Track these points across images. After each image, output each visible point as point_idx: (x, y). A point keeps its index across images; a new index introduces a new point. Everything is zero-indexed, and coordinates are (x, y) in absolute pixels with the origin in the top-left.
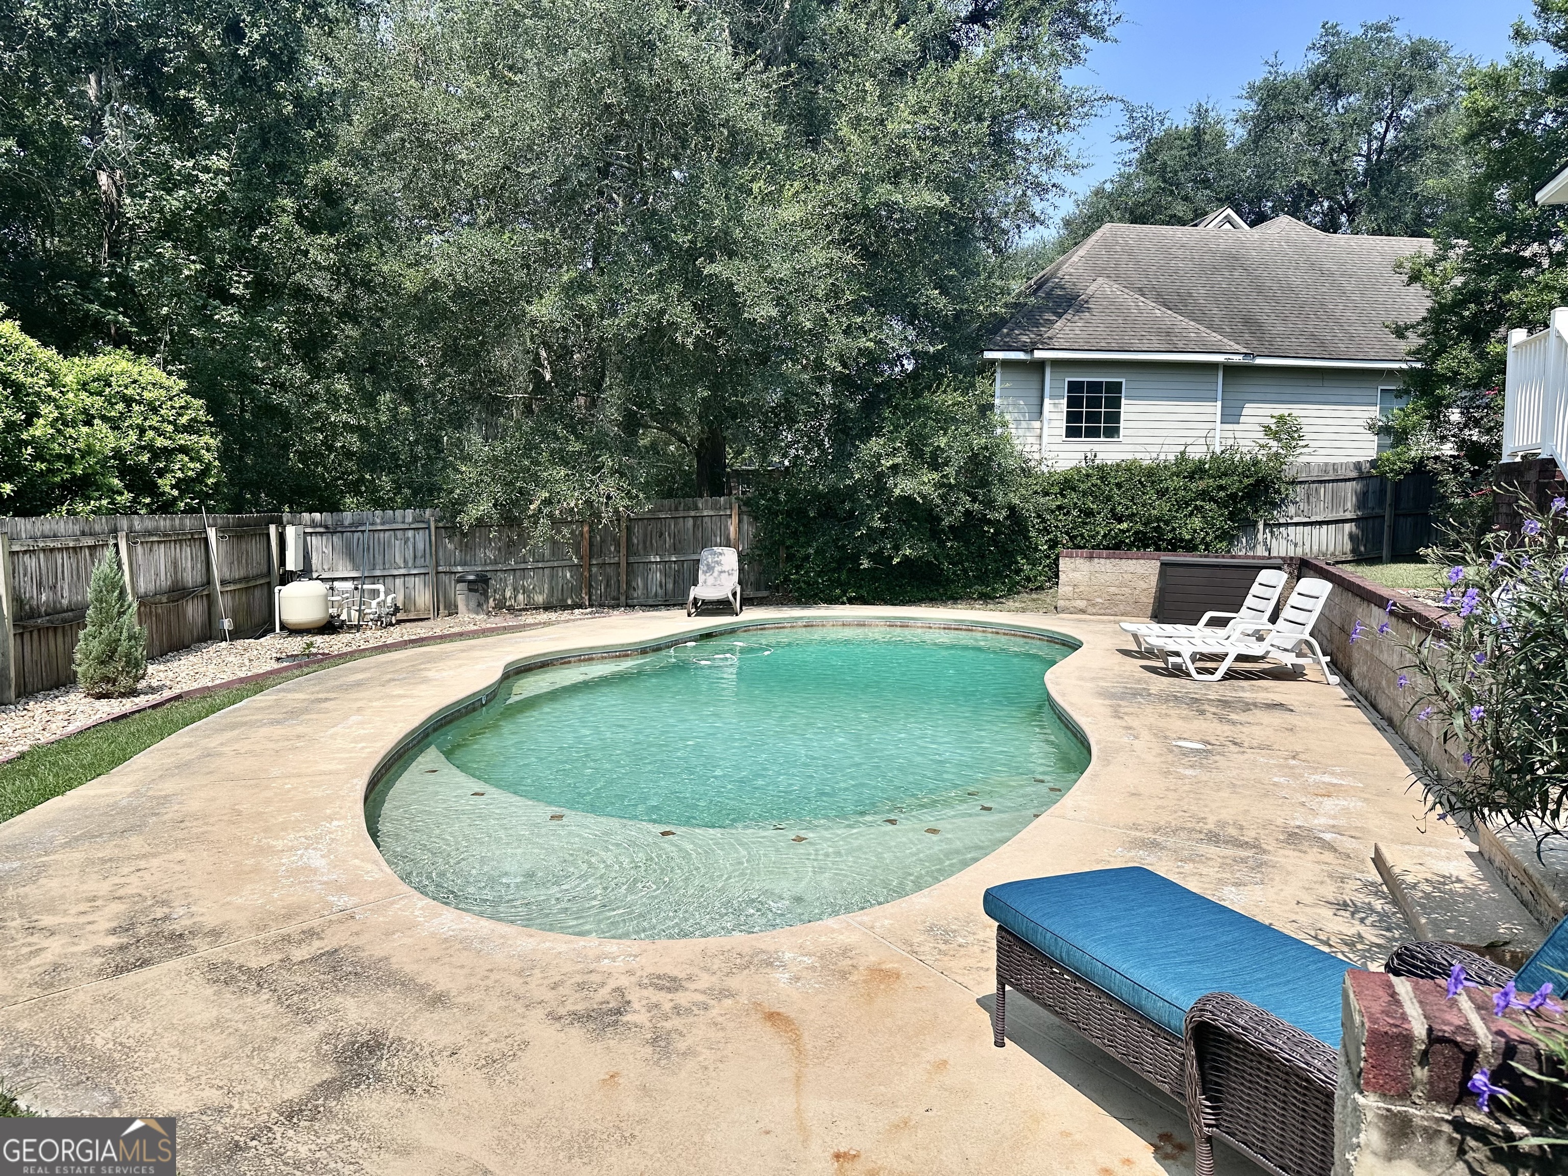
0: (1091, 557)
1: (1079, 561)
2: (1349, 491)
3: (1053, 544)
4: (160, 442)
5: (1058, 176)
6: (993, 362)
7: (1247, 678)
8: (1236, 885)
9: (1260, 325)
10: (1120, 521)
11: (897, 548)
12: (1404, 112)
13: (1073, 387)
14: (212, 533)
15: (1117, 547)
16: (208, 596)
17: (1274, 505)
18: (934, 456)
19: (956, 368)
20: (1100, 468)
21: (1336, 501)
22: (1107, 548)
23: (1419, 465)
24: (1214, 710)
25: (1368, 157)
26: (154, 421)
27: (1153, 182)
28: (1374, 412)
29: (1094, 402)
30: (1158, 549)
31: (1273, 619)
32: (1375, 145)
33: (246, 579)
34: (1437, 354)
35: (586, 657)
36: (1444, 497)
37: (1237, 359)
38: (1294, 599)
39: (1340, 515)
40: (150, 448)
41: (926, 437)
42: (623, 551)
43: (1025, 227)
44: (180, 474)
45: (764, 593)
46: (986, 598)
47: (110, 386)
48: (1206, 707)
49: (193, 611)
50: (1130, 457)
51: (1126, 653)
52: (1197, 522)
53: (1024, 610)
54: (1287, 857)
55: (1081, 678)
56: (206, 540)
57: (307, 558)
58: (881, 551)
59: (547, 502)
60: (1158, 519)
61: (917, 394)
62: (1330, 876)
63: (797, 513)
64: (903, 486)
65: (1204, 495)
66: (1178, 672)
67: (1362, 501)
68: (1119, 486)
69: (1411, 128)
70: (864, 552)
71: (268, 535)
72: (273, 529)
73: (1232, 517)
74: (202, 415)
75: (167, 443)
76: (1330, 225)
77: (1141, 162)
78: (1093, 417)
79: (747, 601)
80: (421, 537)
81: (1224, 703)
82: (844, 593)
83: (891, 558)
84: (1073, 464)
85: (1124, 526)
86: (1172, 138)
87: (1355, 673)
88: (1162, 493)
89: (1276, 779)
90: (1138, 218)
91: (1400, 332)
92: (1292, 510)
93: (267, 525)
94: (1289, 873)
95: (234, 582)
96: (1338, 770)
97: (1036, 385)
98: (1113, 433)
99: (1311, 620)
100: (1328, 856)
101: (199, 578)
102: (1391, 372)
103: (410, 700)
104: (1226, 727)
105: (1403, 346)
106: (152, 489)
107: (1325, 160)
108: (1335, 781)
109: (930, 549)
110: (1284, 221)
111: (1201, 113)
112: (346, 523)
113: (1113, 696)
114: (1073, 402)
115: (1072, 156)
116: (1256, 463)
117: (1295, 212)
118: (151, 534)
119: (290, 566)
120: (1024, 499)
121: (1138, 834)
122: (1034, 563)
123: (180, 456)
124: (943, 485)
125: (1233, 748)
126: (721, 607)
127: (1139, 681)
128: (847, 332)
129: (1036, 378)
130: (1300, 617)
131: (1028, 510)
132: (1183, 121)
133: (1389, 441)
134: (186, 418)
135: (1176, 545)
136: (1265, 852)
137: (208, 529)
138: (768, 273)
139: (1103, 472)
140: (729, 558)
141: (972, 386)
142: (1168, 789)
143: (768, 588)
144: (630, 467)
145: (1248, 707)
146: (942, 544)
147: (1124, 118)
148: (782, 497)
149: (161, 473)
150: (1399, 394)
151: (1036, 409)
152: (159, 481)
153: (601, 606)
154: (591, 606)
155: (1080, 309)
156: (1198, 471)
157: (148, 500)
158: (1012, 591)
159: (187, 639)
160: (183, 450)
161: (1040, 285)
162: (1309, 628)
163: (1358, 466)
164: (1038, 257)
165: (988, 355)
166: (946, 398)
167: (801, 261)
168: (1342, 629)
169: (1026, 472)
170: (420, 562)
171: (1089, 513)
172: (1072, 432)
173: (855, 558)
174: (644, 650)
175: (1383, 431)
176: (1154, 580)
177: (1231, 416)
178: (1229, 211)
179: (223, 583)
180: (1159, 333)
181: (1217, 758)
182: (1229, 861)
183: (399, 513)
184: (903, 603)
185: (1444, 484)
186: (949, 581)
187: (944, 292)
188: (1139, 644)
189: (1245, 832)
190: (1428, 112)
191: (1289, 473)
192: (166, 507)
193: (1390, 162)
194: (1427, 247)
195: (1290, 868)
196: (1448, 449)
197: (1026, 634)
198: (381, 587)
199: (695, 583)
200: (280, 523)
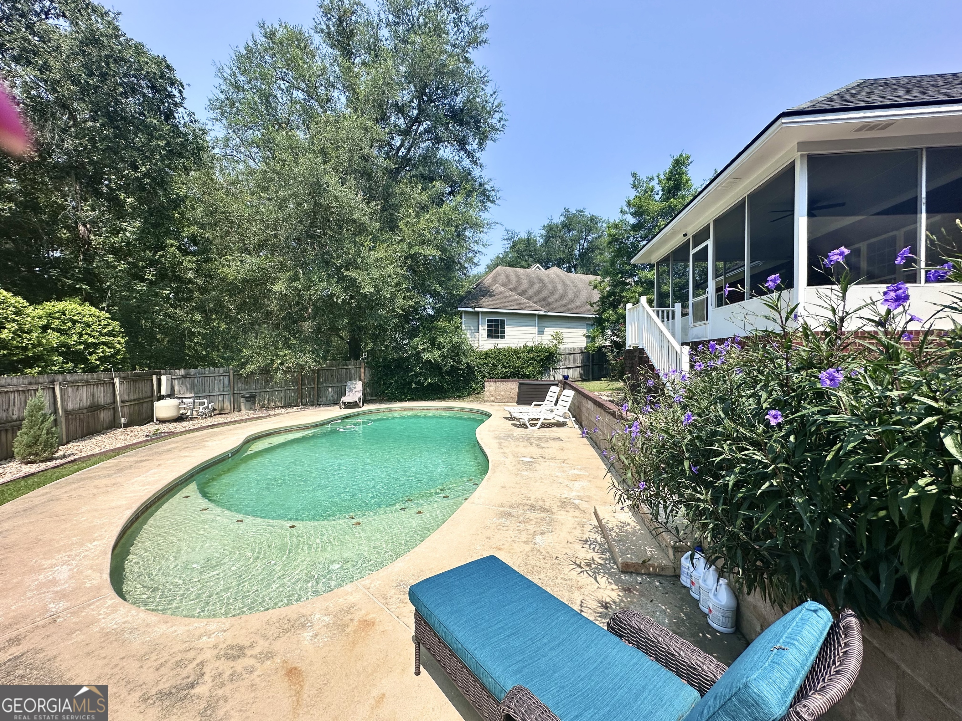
0: (495, 382)
1: (491, 383)
2: (579, 357)
3: (483, 377)
4: (90, 340)
5: (480, 248)
6: (462, 312)
7: (548, 427)
8: (542, 534)
9: (548, 302)
10: (506, 368)
11: (426, 379)
12: (589, 237)
13: (489, 321)
14: (117, 381)
15: (505, 377)
16: (114, 408)
17: (555, 362)
18: (439, 345)
19: (446, 313)
20: (499, 349)
21: (575, 360)
22: (501, 378)
23: (600, 348)
24: (535, 442)
25: (579, 251)
26: (89, 331)
27: (515, 254)
28: (585, 331)
29: (496, 326)
30: (519, 378)
31: (556, 404)
32: (581, 247)
33: (138, 399)
34: (603, 312)
35: (289, 430)
36: (608, 361)
37: (542, 313)
38: (562, 397)
39: (576, 365)
40: (85, 343)
41: (436, 338)
42: (316, 383)
43: (473, 267)
44: (101, 354)
45: (375, 398)
46: (459, 397)
47: (65, 315)
48: (533, 441)
49: (104, 416)
50: (508, 345)
51: (506, 418)
52: (531, 368)
53: (473, 401)
54: (561, 515)
55: (489, 431)
56: (113, 384)
57: (172, 389)
58: (420, 380)
59: (282, 364)
60: (518, 367)
61: (432, 322)
62: (579, 524)
63: (387, 366)
64: (427, 356)
65: (533, 359)
66: (523, 426)
67: (583, 361)
68: (505, 356)
69: (591, 242)
70: (412, 381)
71: (152, 380)
72: (154, 377)
73: (542, 366)
74: (117, 328)
75: (94, 340)
76: (569, 271)
77: (511, 248)
78: (496, 331)
79: (366, 401)
80: (226, 379)
81: (539, 439)
82: (406, 397)
83: (424, 383)
84: (489, 348)
85: (507, 370)
86: (520, 241)
87: (583, 424)
88: (519, 358)
89: (557, 474)
90: (510, 266)
91: (591, 305)
92: (561, 364)
93: (152, 375)
94: (562, 524)
95: (131, 401)
96: (579, 467)
97: (477, 320)
98: (503, 337)
99: (568, 405)
100: (577, 513)
101: (108, 400)
102: (589, 318)
103: (189, 459)
104: (540, 450)
105: (592, 309)
106: (85, 361)
107: (567, 251)
108: (578, 473)
109: (438, 379)
110: (555, 268)
111: (529, 234)
112: (192, 374)
113: (501, 438)
114: (489, 326)
115: (485, 241)
116: (549, 348)
117: (559, 266)
118: (77, 382)
119: (163, 392)
120: (472, 361)
121: (503, 509)
122: (476, 384)
123: (102, 346)
124: (442, 356)
125: (542, 460)
126: (354, 405)
127: (510, 431)
128: (404, 298)
129: (477, 317)
130: (565, 404)
131: (474, 364)
132: (524, 236)
133: (590, 340)
134: (107, 329)
135: (525, 376)
136: (553, 513)
137: (115, 379)
138: (371, 276)
139: (499, 351)
140: (359, 386)
141: (452, 319)
142: (517, 483)
143: (376, 396)
144: (316, 350)
145: (548, 440)
146: (443, 377)
147: (505, 233)
148: (381, 360)
149: (91, 354)
150: (592, 325)
151: (477, 328)
152: (89, 358)
153: (306, 405)
154: (302, 405)
155: (491, 295)
156: (531, 351)
157: (82, 366)
158: (469, 394)
159: (99, 428)
160: (104, 343)
161: (477, 286)
162: (567, 408)
163: (581, 349)
164: (479, 277)
165: (459, 309)
166: (442, 324)
167: (384, 272)
168: (578, 407)
169: (473, 351)
170: (226, 389)
171: (495, 365)
172: (489, 336)
173: (410, 384)
174: (316, 426)
175: (588, 337)
176: (517, 389)
177: (541, 332)
178: (538, 265)
179: (122, 402)
180: (517, 303)
181: (536, 465)
182: (539, 520)
183: (217, 369)
184: (429, 400)
185: (608, 356)
186: (446, 391)
187: (441, 285)
188: (511, 415)
189: (546, 503)
190: (596, 238)
191: (559, 351)
192: (93, 369)
193: (586, 252)
194: (599, 278)
195: (563, 522)
196: (608, 343)
197: (473, 411)
198: (206, 401)
199: (344, 395)
200: (159, 374)
